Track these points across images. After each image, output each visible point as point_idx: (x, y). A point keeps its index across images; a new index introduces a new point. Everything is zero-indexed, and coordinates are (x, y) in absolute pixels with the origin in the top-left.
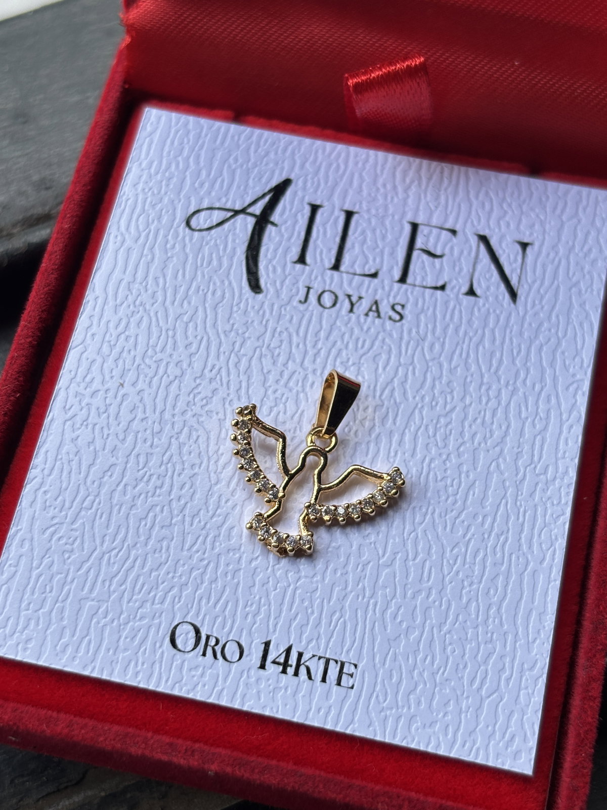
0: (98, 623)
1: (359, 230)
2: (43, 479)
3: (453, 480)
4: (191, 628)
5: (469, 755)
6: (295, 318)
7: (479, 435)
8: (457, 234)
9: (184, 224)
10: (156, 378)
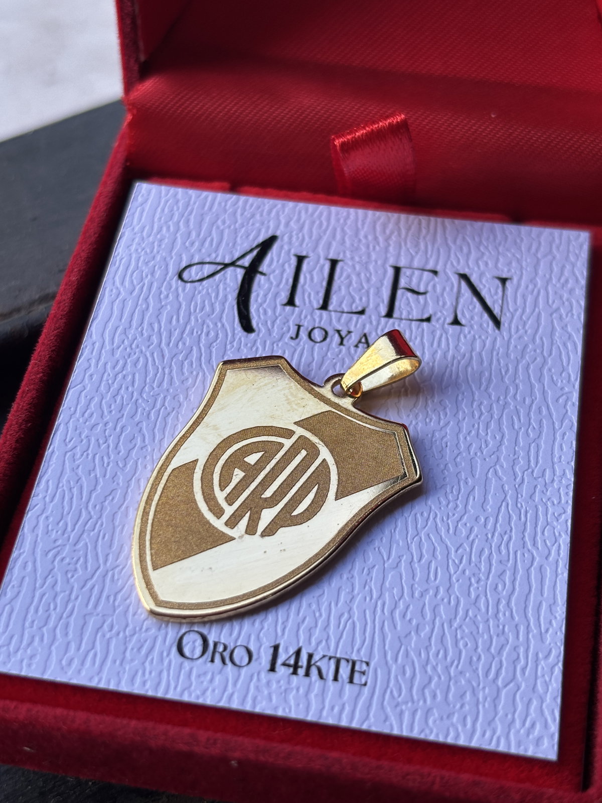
0: (104, 636)
1: (345, 275)
2: (45, 505)
3: (453, 487)
4: (198, 636)
7: (474, 445)
8: (439, 273)
9: (176, 277)
10: (154, 410)
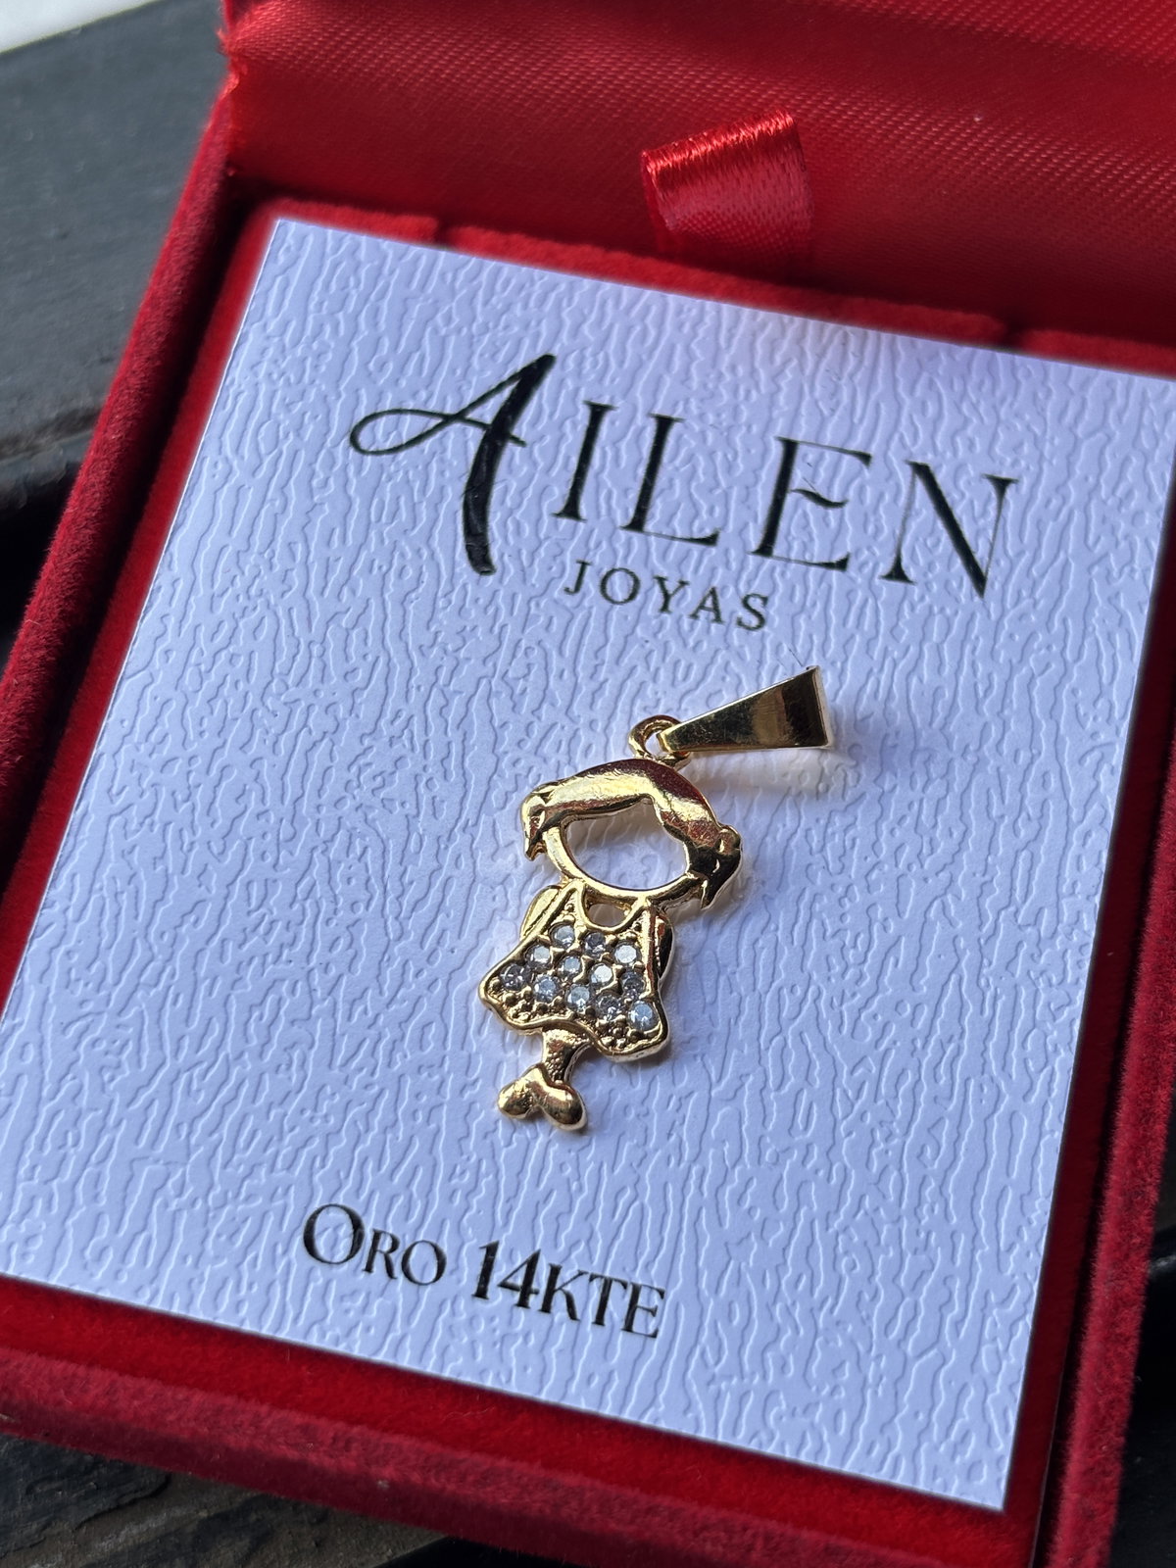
0: (166, 1205)
1: (683, 452)
2: (65, 927)
3: (857, 936)
4: (344, 1217)
5: (881, 1468)
6: (555, 620)
7: (908, 849)
8: (873, 460)
9: (346, 440)
10: (286, 734)
